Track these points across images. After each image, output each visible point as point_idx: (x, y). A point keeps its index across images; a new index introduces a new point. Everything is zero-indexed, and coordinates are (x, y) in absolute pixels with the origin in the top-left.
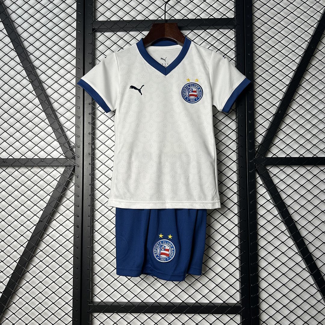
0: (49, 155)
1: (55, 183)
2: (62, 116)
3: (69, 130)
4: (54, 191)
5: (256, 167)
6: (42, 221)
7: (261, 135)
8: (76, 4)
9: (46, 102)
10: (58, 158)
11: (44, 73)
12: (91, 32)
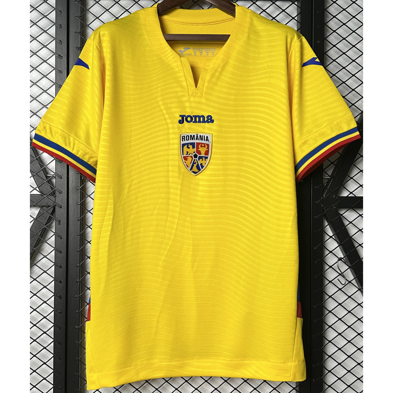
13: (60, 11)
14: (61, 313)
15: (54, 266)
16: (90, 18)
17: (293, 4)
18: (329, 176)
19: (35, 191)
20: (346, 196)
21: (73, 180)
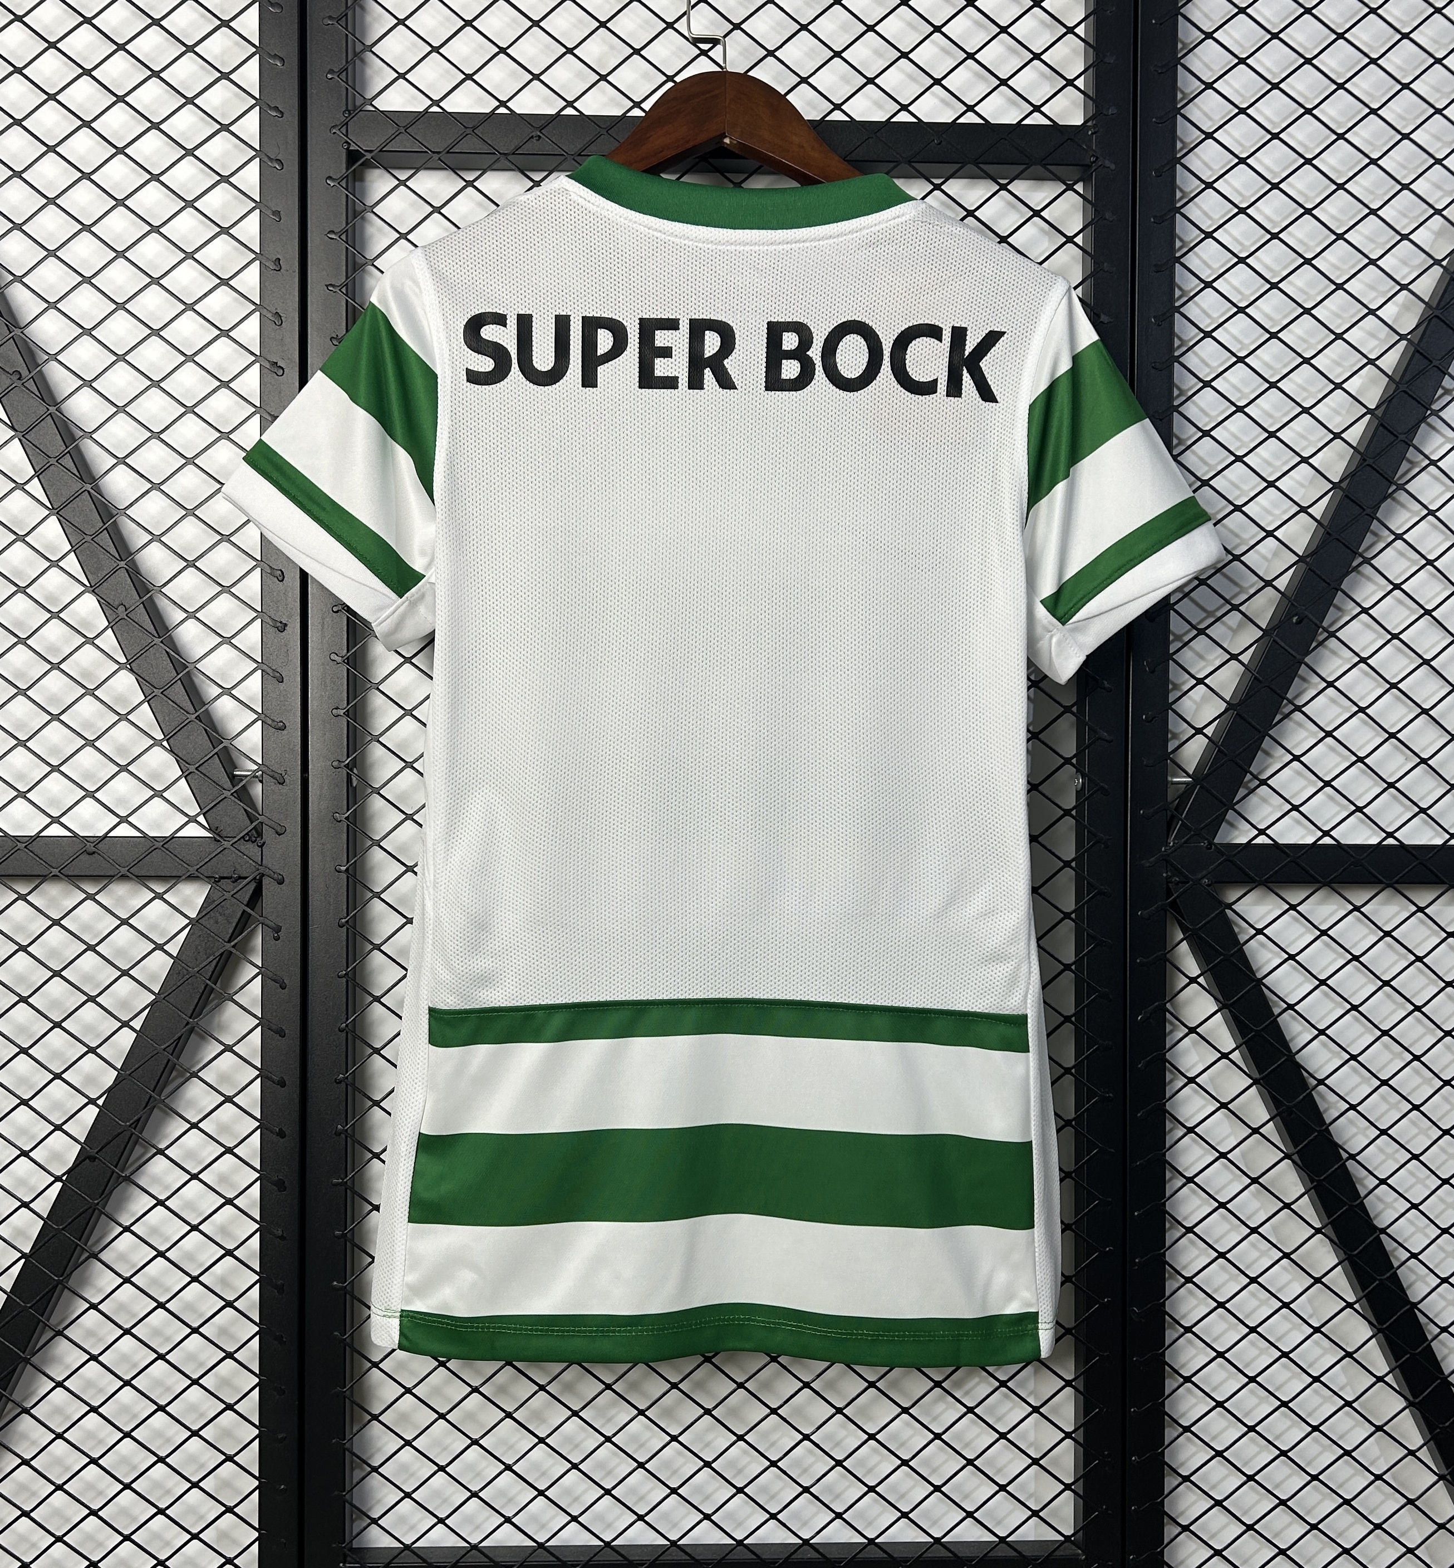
0: (124, 820)
1: (159, 965)
2: (192, 615)
3: (227, 692)
4: (152, 1004)
5: (1169, 894)
6: (93, 1159)
7: (1199, 731)
8: (255, 10)
9: (105, 539)
10: (172, 837)
11: (88, 384)
12: (341, 168)
13: (277, 213)
14: (282, 1238)
15: (259, 1079)
16: (378, 237)
17: (1069, 193)
18: (1189, 776)
19: (192, 825)
20: (1244, 840)
21: (321, 788)
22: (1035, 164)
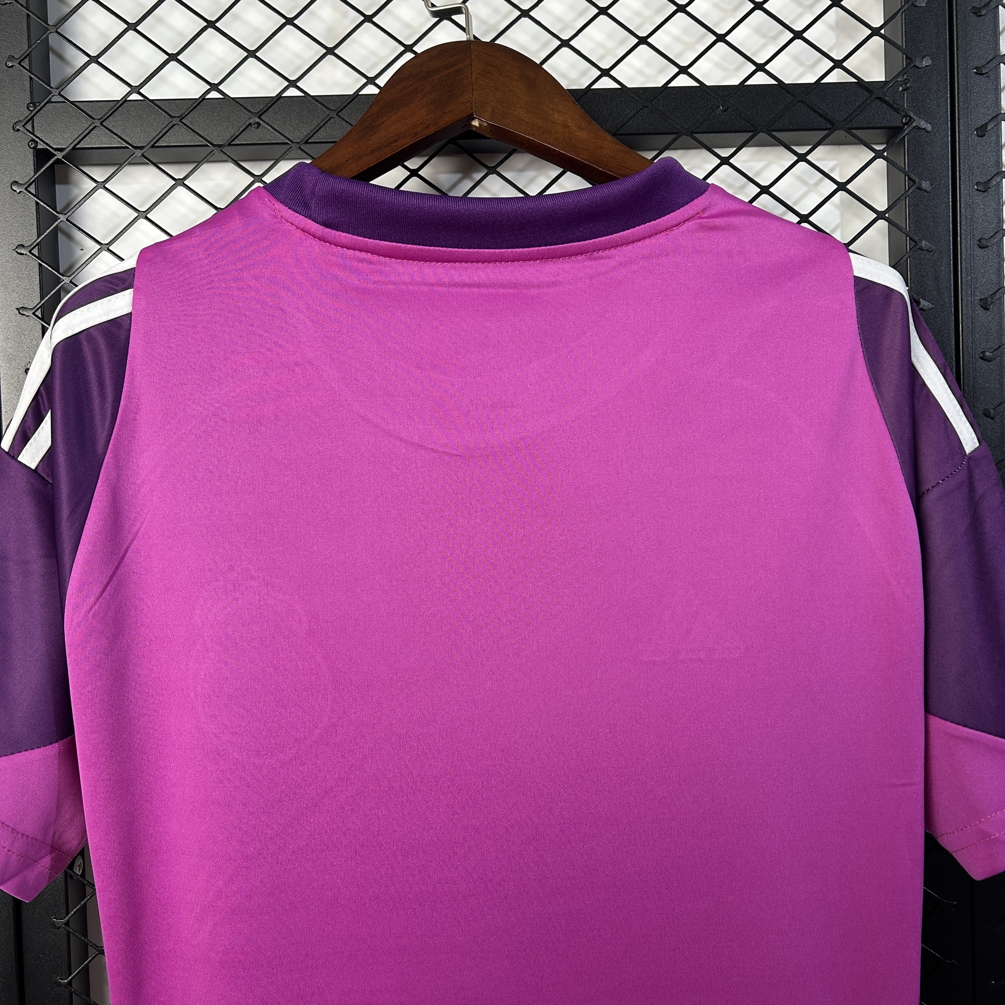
22: (838, 129)
